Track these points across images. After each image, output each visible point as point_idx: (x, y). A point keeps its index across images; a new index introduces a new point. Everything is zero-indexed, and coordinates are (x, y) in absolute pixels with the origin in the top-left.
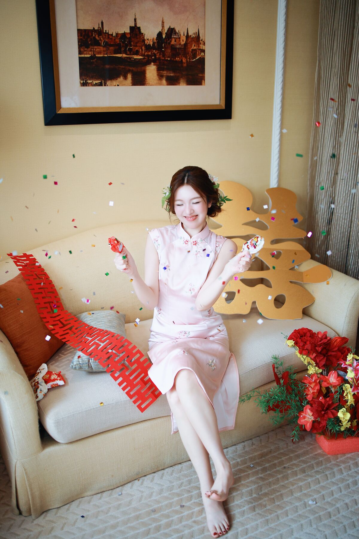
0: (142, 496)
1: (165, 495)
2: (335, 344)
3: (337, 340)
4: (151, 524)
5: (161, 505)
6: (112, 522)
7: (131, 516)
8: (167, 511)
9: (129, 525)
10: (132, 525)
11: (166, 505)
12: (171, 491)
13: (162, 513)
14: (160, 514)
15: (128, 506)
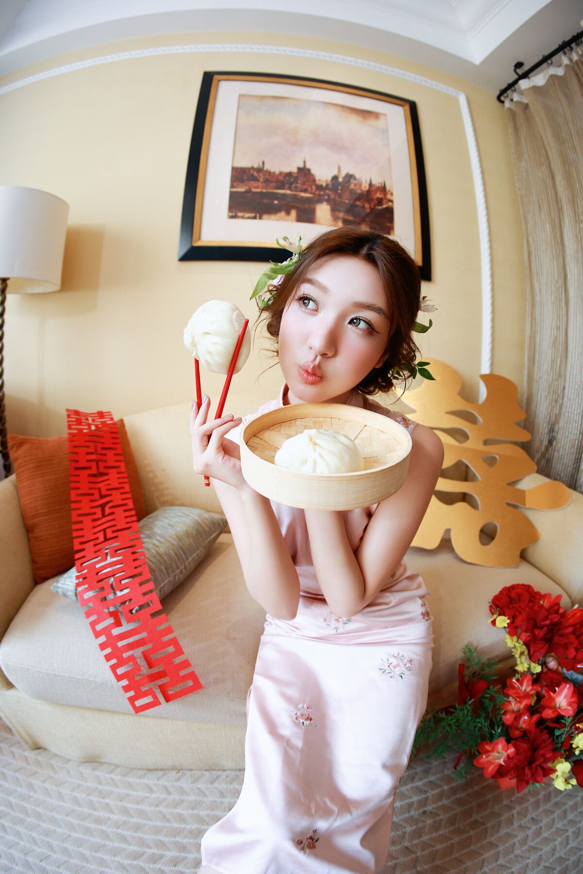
0: (166, 799)
1: (201, 813)
2: (571, 621)
3: (576, 614)
4: (151, 848)
5: (183, 826)
6: (102, 814)
7: (132, 820)
8: (185, 841)
9: (120, 831)
10: (126, 833)
11: (191, 832)
12: (213, 810)
13: (177, 839)
14: (173, 839)
15: (138, 803)
